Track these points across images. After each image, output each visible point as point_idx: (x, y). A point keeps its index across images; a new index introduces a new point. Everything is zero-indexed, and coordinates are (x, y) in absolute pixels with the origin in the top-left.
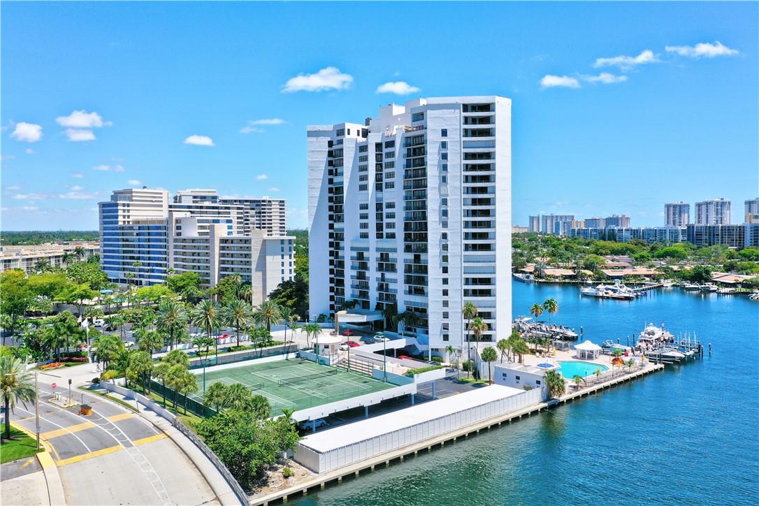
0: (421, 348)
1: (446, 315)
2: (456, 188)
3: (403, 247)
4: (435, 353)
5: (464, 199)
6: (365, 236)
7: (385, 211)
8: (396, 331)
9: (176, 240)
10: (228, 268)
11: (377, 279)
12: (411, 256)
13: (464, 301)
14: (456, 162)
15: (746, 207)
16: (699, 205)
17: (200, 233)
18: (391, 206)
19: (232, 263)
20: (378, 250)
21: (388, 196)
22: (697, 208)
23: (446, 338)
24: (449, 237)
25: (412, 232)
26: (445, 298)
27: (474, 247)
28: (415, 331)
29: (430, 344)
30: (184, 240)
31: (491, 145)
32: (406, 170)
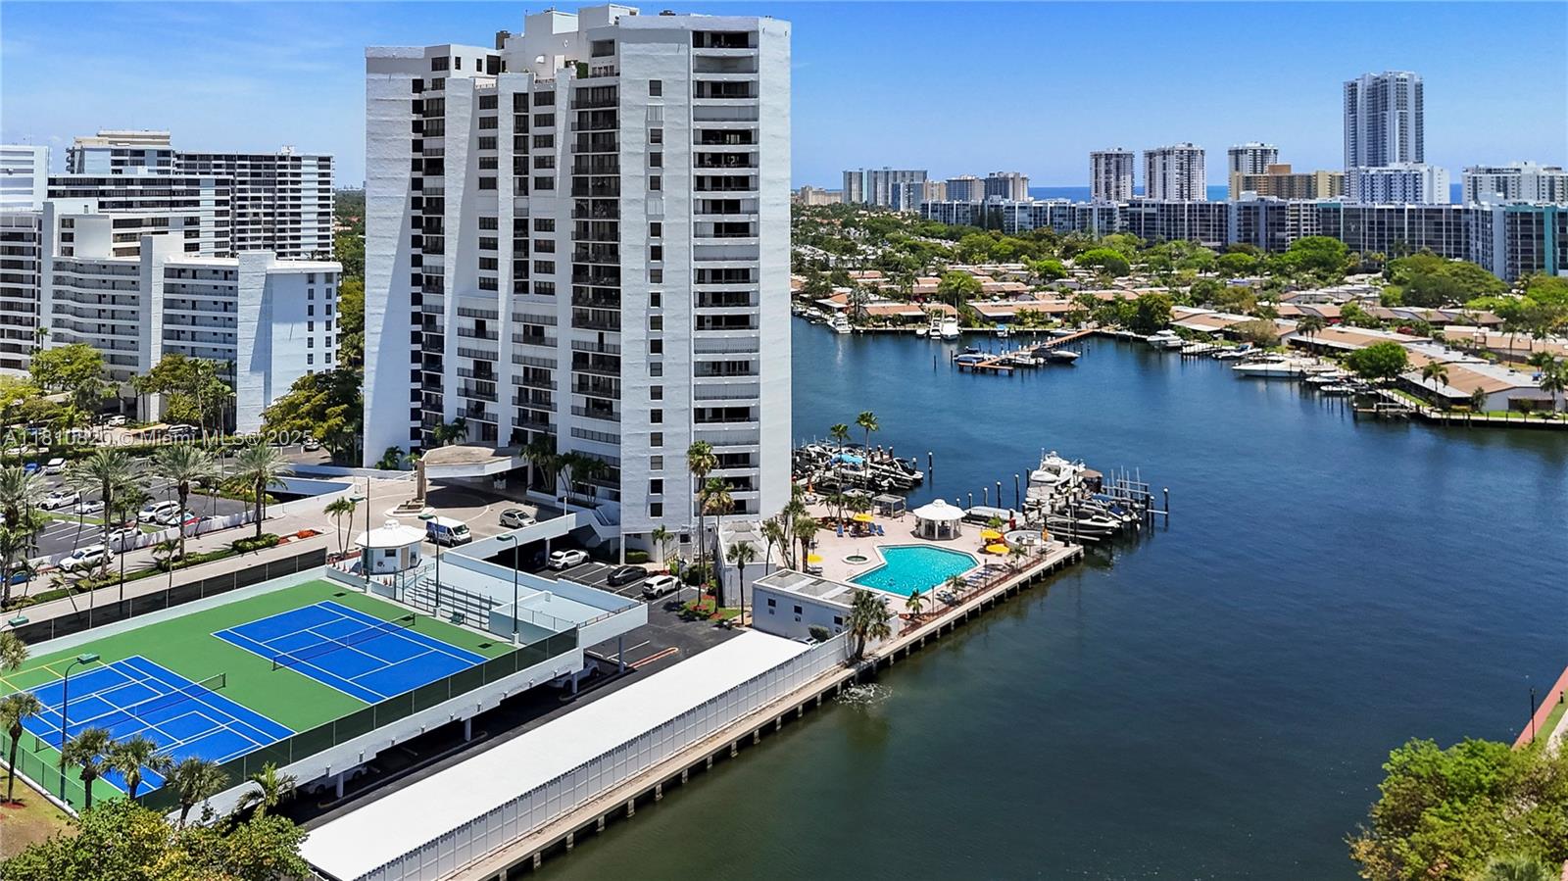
0: (603, 533)
1: (657, 462)
2: (679, 201)
3: (570, 315)
4: (636, 543)
5: (695, 223)
6: (490, 285)
7: (534, 235)
8: (554, 493)
9: (58, 266)
10: (184, 332)
13: (696, 431)
14: (680, 149)
15: (1230, 161)
16: (1151, 155)
17: (118, 252)
18: (546, 225)
19: (194, 320)
20: (516, 317)
21: (539, 205)
22: (1148, 159)
23: (656, 510)
24: (664, 301)
25: (590, 286)
26: (656, 427)
27: (717, 322)
28: (594, 493)
29: (623, 525)
30: (80, 266)
31: (750, 116)
32: (576, 156)
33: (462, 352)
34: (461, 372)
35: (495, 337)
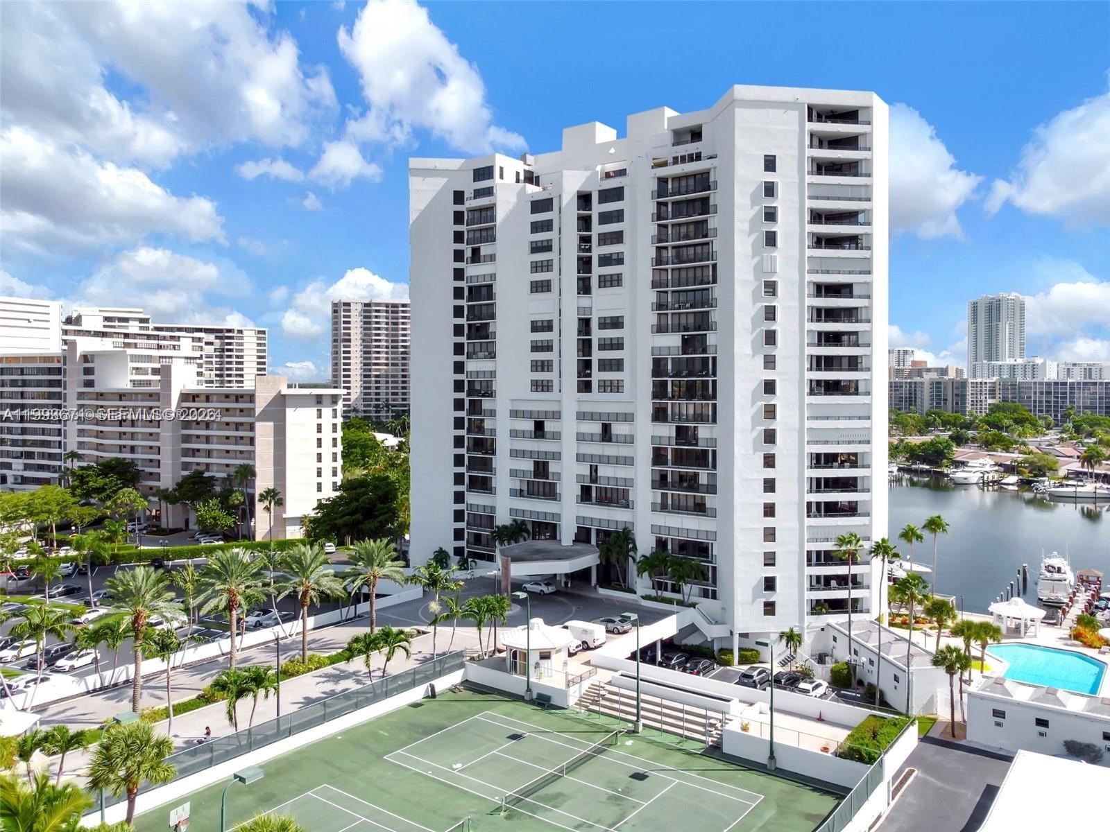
0: (712, 632)
1: (770, 560)
3: (650, 411)
5: (809, 308)
6: (544, 386)
7: (597, 334)
9: (81, 395)
10: (198, 450)
11: (579, 477)
12: (667, 431)
13: (809, 527)
14: (793, 226)
17: (134, 382)
18: (613, 323)
19: (208, 439)
20: (584, 416)
21: (607, 301)
23: (770, 608)
24: (777, 389)
25: (670, 379)
26: (769, 522)
29: (736, 623)
30: (100, 396)
31: (863, 196)
32: (657, 247)
33: (515, 454)
34: (514, 473)
35: (556, 436)
